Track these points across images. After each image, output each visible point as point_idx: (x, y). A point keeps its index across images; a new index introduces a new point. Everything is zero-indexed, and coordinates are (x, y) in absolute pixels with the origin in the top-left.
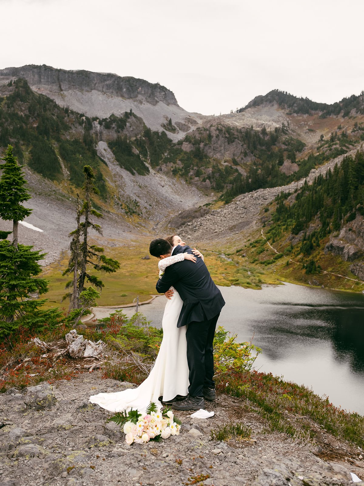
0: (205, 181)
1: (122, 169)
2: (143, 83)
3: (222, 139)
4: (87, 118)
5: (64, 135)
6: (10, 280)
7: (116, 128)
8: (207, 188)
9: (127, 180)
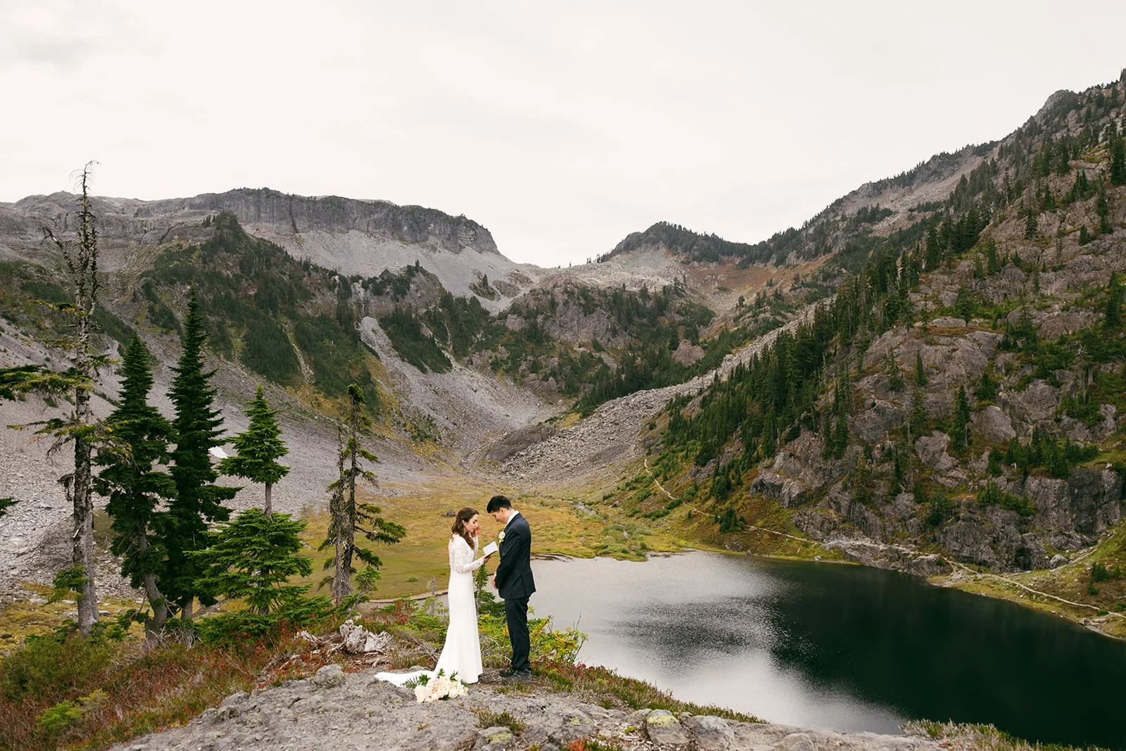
0: (548, 380)
1: (405, 363)
2: (437, 215)
3: (573, 307)
4: (341, 278)
5: (303, 307)
6: (263, 560)
7: (392, 294)
8: (551, 391)
9: (413, 381)
